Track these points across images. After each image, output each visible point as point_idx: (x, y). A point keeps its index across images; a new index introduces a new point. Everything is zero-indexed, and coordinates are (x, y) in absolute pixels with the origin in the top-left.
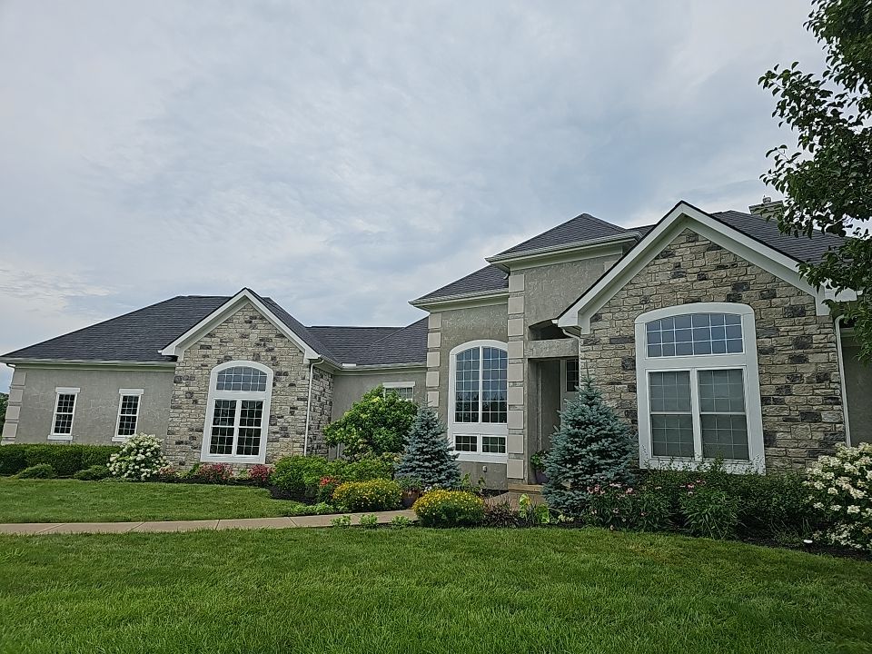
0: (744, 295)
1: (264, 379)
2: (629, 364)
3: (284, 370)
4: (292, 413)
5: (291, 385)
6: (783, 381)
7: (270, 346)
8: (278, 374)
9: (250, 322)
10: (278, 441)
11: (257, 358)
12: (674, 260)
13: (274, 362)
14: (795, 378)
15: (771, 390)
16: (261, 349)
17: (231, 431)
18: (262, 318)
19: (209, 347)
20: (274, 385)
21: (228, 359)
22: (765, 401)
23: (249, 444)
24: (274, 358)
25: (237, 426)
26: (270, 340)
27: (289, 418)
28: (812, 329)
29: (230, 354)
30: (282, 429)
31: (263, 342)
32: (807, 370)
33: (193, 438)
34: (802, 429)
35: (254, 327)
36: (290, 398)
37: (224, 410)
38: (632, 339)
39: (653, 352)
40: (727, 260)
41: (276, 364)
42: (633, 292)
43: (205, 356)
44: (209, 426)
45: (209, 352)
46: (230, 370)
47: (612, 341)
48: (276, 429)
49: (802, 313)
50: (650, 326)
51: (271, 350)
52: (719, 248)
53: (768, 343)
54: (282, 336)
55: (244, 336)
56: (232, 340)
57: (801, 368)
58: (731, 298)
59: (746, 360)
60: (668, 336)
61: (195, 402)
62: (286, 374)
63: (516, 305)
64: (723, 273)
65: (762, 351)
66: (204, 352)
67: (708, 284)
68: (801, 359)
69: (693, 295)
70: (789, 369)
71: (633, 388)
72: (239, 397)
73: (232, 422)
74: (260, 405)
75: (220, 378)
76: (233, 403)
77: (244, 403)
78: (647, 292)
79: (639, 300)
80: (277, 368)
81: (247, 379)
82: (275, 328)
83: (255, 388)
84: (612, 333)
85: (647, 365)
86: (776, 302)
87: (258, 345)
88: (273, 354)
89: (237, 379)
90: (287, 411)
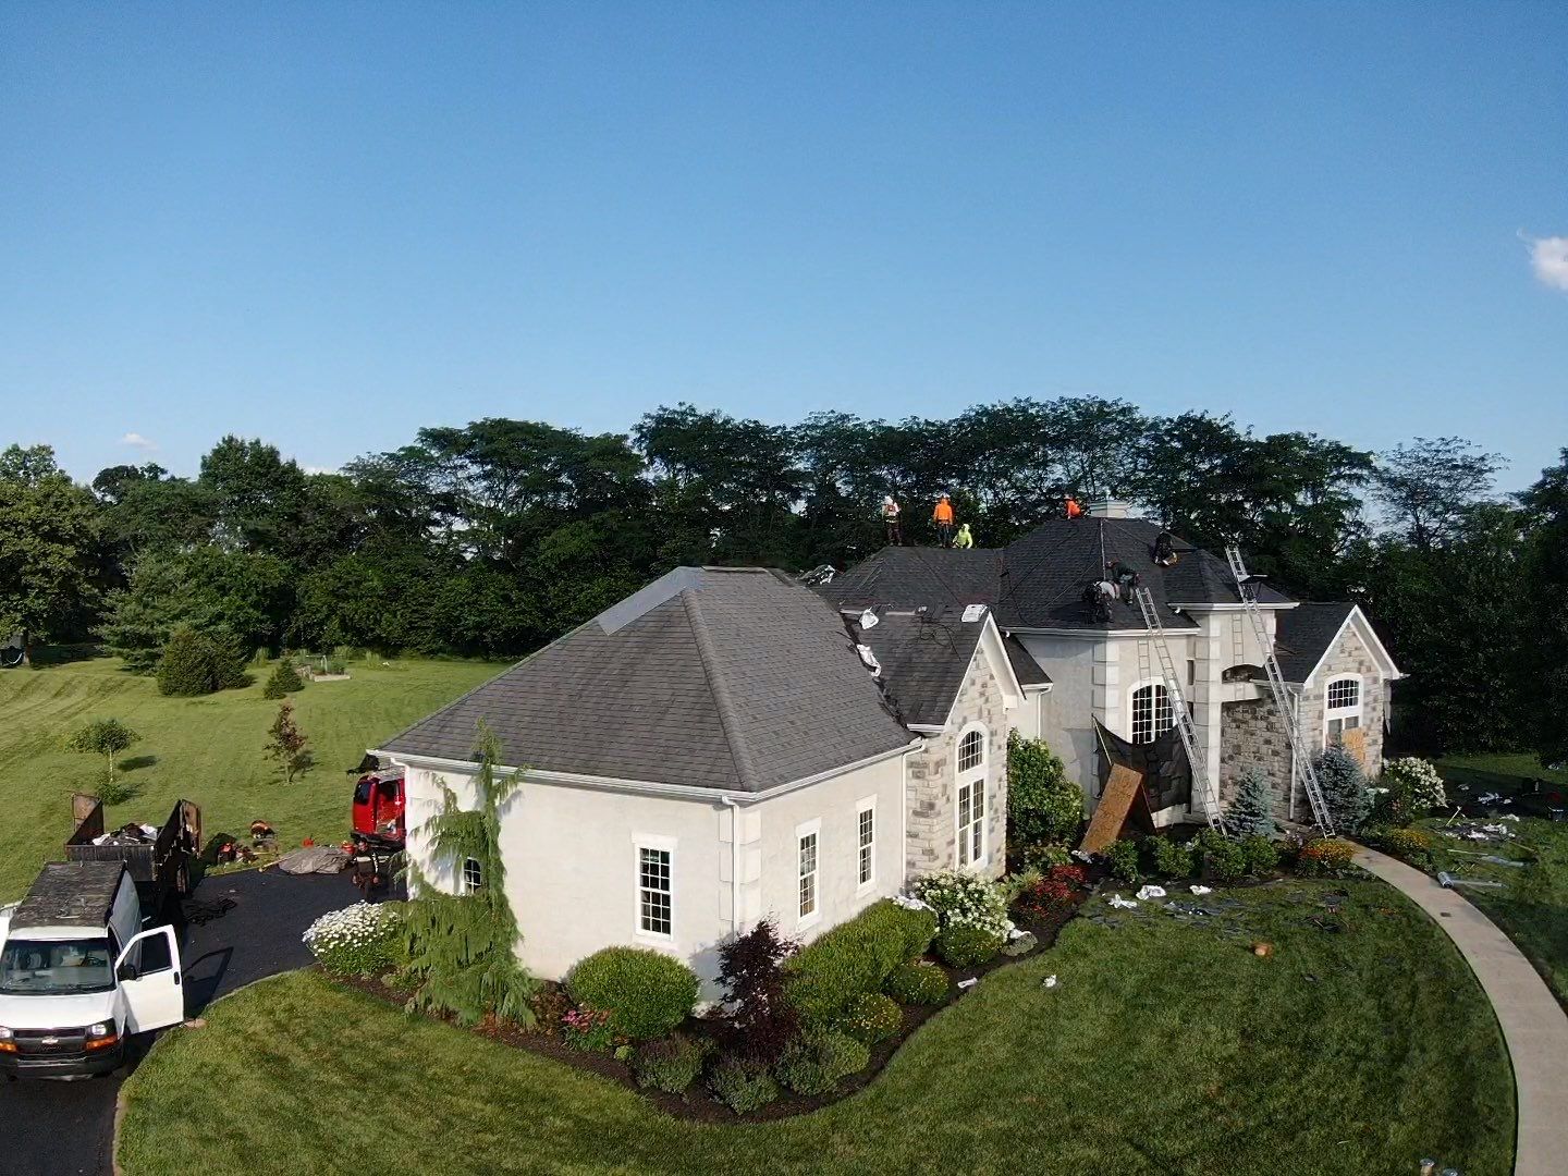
0: (1363, 667)
1: (982, 746)
2: (1321, 717)
3: (995, 727)
4: (1001, 787)
5: (999, 747)
6: (1368, 722)
7: (987, 693)
8: (990, 733)
10: (992, 830)
11: (979, 714)
12: (1341, 640)
13: (988, 718)
14: (1371, 721)
15: (1366, 729)
16: (982, 700)
17: (967, 833)
20: (988, 751)
21: (965, 722)
23: (977, 845)
24: (989, 712)
25: (971, 821)
26: (986, 685)
27: (999, 795)
28: (1378, 691)
29: (966, 714)
30: (995, 812)
32: (1376, 715)
33: (950, 857)
34: (1371, 750)
36: (1000, 767)
37: (964, 802)
39: (1330, 705)
40: (1358, 645)
41: (990, 721)
44: (957, 831)
46: (964, 741)
47: (1315, 698)
48: (991, 814)
49: (1377, 682)
50: (1330, 687)
51: (987, 700)
53: (1365, 699)
56: (966, 692)
57: (1374, 714)
59: (1359, 710)
60: (1335, 695)
61: (948, 799)
62: (995, 733)
64: (1356, 653)
65: (1366, 704)
67: (1352, 659)
68: (1373, 709)
69: (1346, 666)
70: (1371, 715)
71: (1321, 731)
72: (971, 777)
73: (968, 820)
74: (982, 783)
75: (960, 754)
76: (968, 790)
77: (975, 788)
78: (1331, 662)
79: (1327, 668)
80: (991, 726)
81: (973, 749)
82: (988, 666)
83: (978, 761)
84: (1315, 692)
85: (1329, 715)
86: (1370, 674)
87: (980, 695)
88: (988, 705)
89: (968, 751)
90: (997, 786)
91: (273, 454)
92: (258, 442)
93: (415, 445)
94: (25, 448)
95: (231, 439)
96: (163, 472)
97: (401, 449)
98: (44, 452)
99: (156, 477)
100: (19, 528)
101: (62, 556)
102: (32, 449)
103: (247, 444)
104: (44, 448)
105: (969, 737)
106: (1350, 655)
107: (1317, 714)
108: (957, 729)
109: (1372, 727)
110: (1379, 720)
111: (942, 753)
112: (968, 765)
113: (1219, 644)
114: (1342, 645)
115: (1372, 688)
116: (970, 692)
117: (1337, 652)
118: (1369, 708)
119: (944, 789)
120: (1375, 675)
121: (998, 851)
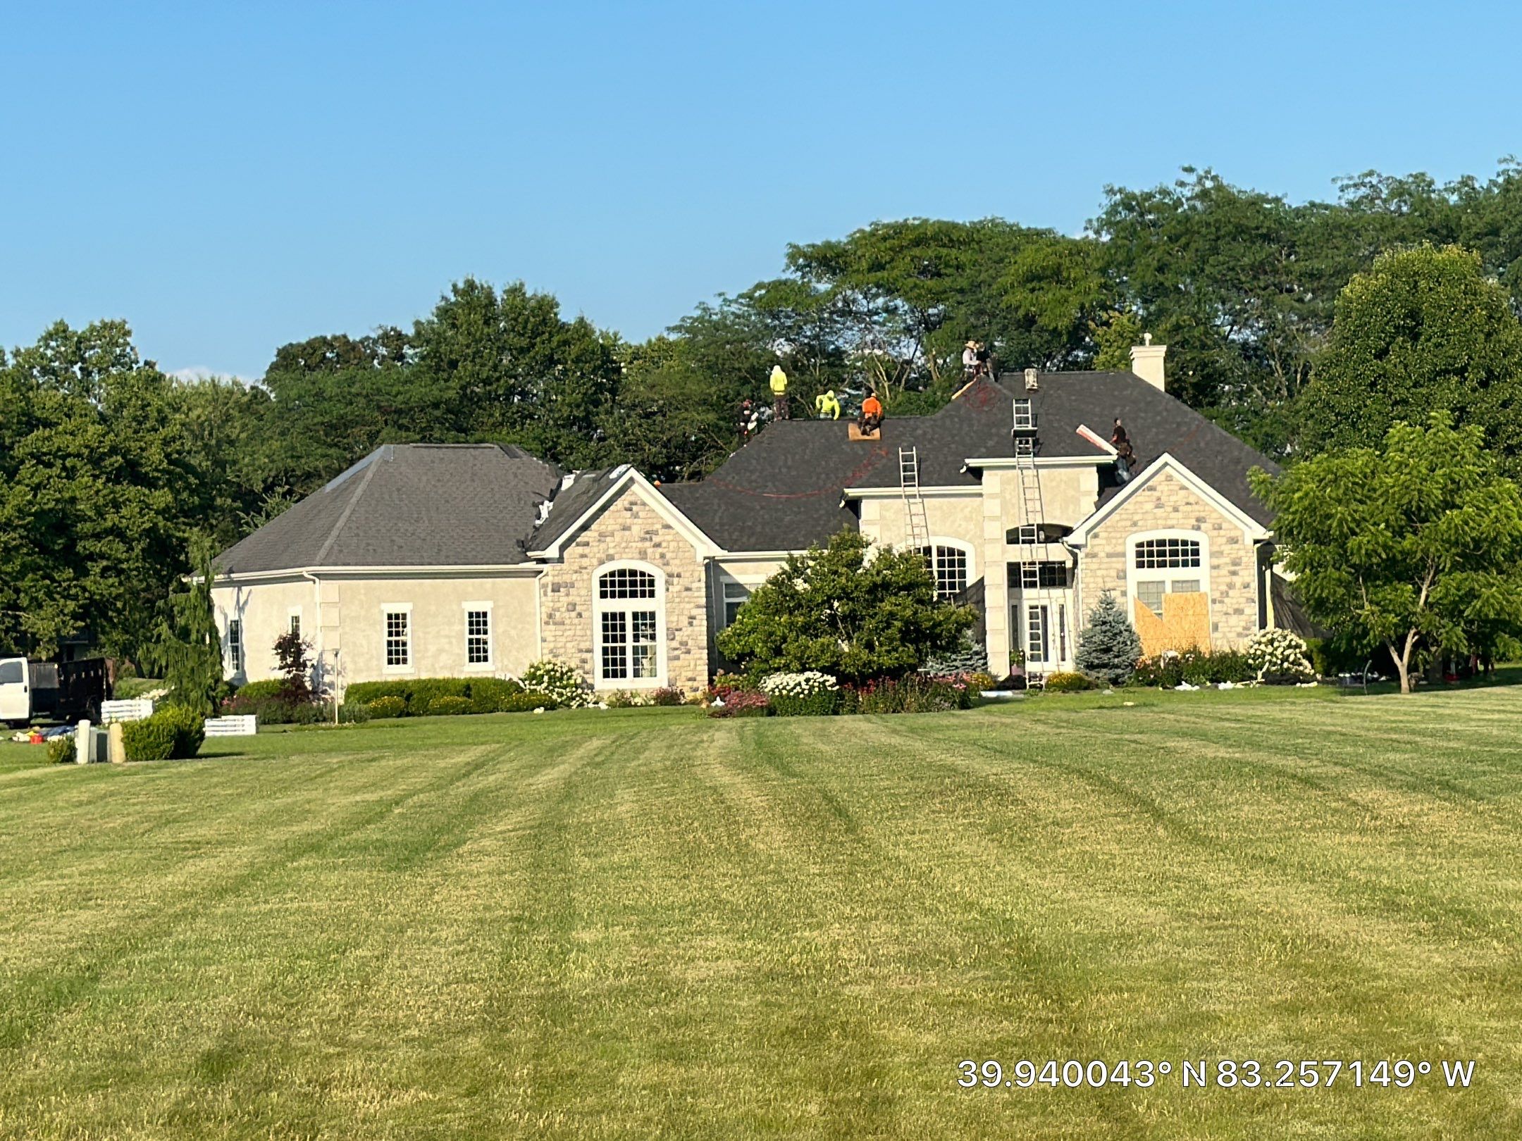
0: (1203, 526)
1: (652, 583)
2: (1122, 575)
3: (675, 571)
4: (691, 624)
5: (688, 589)
6: (1224, 588)
7: (656, 539)
8: (670, 575)
9: (631, 510)
10: (677, 658)
11: (643, 555)
12: (1156, 494)
13: (663, 562)
14: (1231, 586)
15: (1217, 595)
16: (648, 544)
17: (623, 651)
18: (644, 504)
19: (586, 544)
20: (667, 590)
21: (611, 558)
22: (1214, 602)
23: (645, 667)
24: (662, 556)
25: (629, 642)
26: (656, 533)
27: (688, 630)
28: (1242, 553)
29: (611, 551)
30: (681, 643)
31: (648, 535)
32: (1238, 581)
33: (584, 661)
34: (1234, 620)
35: (636, 516)
36: (688, 606)
37: (613, 623)
38: (1123, 555)
39: (1139, 565)
40: (1192, 500)
41: (667, 564)
42: (1124, 516)
43: (583, 556)
44: (599, 644)
45: (586, 550)
46: (612, 574)
47: (1109, 555)
48: (675, 644)
49: (1236, 542)
50: (1140, 545)
51: (658, 545)
52: (1187, 489)
53: (1216, 562)
54: (668, 527)
55: (626, 528)
57: (1235, 578)
58: (1197, 528)
59: (1202, 573)
60: (1151, 554)
61: (580, 615)
62: (679, 576)
63: (992, 507)
64: (1189, 508)
65: (1213, 568)
66: (580, 550)
67: (1179, 515)
68: (1234, 573)
69: (1170, 522)
70: (1228, 580)
71: (1124, 594)
72: (628, 606)
73: (623, 639)
74: (653, 614)
75: (603, 584)
76: (622, 616)
77: (635, 616)
78: (1136, 518)
79: (1129, 523)
80: (669, 569)
81: (633, 584)
82: (658, 517)
83: (643, 595)
84: (1108, 549)
85: (1138, 575)
86: (1222, 532)
87: (643, 539)
88: (660, 550)
89: (622, 584)
90: (685, 621)
91: (546, 307)
92: (518, 289)
93: (784, 277)
94: (78, 326)
95: (471, 285)
97: (759, 286)
98: (113, 333)
100: (68, 463)
101: (148, 506)
102: (92, 328)
104: (111, 326)
105: (622, 573)
106: (1176, 510)
107: (1114, 573)
108: (595, 562)
109: (1231, 593)
110: (1247, 586)
111: (567, 578)
112: (623, 595)
113: (998, 501)
114: (1159, 499)
115: (1227, 549)
116: (618, 535)
117: (1149, 506)
118: (1224, 572)
119: (572, 607)
120: (1233, 534)
121: (690, 679)
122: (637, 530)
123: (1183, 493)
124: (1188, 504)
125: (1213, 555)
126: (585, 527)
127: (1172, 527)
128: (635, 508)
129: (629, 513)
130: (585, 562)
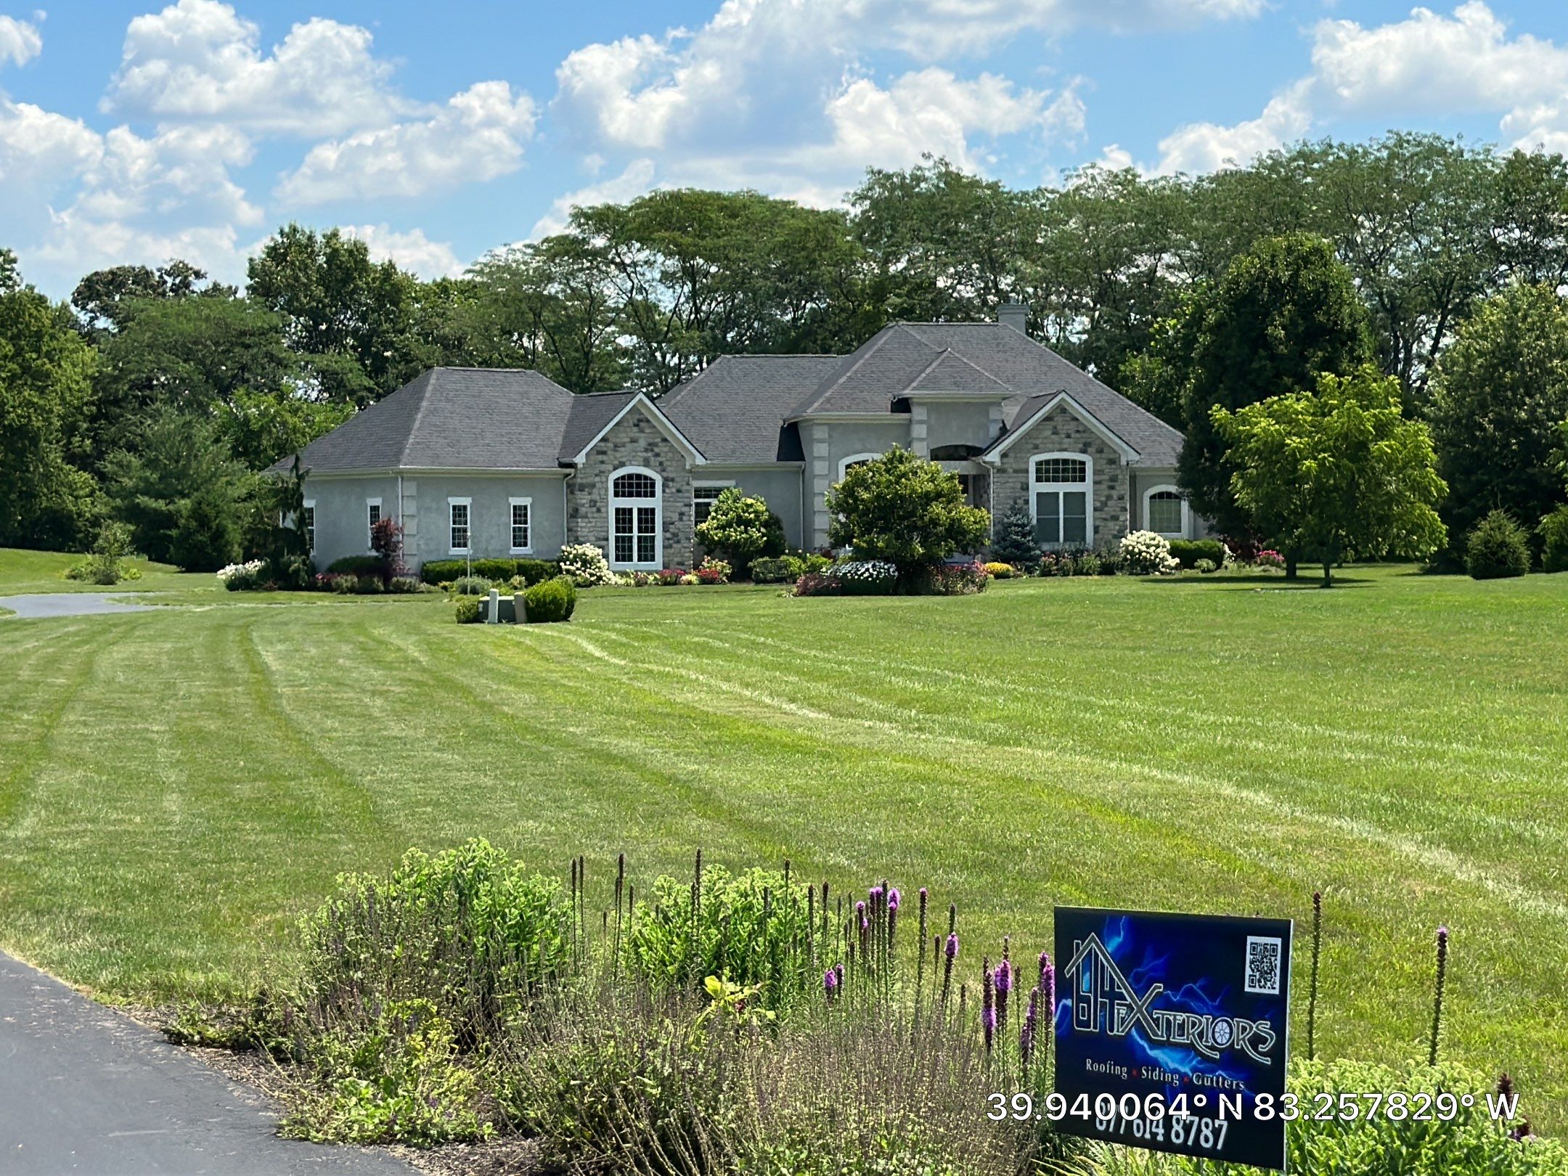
0: (1088, 450)
1: (653, 485)
2: (1025, 487)
3: (671, 475)
5: (679, 491)
6: (1104, 499)
7: (656, 450)
8: (666, 480)
9: (638, 426)
10: (670, 546)
11: (646, 463)
12: (1054, 424)
13: (662, 468)
14: (1109, 497)
15: (1098, 504)
16: (650, 454)
17: (630, 540)
18: (648, 421)
19: (604, 453)
20: (664, 491)
21: (622, 465)
22: (1095, 509)
23: (647, 552)
24: (661, 464)
25: (635, 533)
26: (656, 445)
27: (678, 524)
28: (1118, 472)
29: (623, 460)
30: (674, 535)
31: (651, 447)
32: (1115, 494)
34: (1111, 524)
35: (642, 431)
36: (678, 504)
37: (623, 517)
38: (1027, 471)
39: (1039, 480)
40: (1081, 428)
41: (664, 470)
43: (602, 462)
44: (613, 534)
45: (604, 458)
46: (623, 478)
47: (1015, 471)
48: (668, 535)
49: (1114, 463)
50: (1039, 463)
51: (657, 455)
52: (1077, 420)
53: (1098, 478)
54: (665, 440)
56: (624, 445)
57: (1112, 492)
58: (1084, 451)
59: (1087, 487)
60: (1048, 471)
61: (599, 510)
62: (673, 480)
63: (919, 431)
64: (1079, 435)
65: (1095, 483)
66: (600, 457)
67: (1071, 440)
68: (1112, 488)
69: (1063, 446)
70: (1107, 492)
71: (1027, 502)
72: (635, 503)
73: (631, 531)
74: (653, 511)
75: (616, 485)
76: (630, 510)
77: (640, 510)
78: (1038, 442)
79: (1030, 446)
80: (665, 474)
81: (639, 486)
82: (659, 432)
83: (646, 496)
84: (1015, 466)
85: (1036, 488)
86: (1103, 455)
87: (646, 450)
88: (660, 459)
89: (630, 485)
90: (676, 517)
92: (335, 235)
93: (567, 232)
95: (294, 231)
96: (198, 275)
99: (186, 284)
103: (319, 238)
105: (630, 476)
106: (1068, 436)
107: (1019, 486)
108: (611, 468)
109: (1110, 503)
110: (1121, 498)
111: (590, 480)
112: (630, 495)
113: (925, 426)
114: (1055, 428)
115: (1107, 469)
116: (629, 446)
117: (1048, 433)
118: (1104, 486)
119: (593, 503)
120: (1112, 456)
121: (679, 564)
122: (642, 443)
123: (1073, 424)
124: (1078, 431)
125: (1095, 472)
126: (603, 440)
127: (1065, 450)
128: (642, 424)
129: (635, 429)
130: (603, 467)
